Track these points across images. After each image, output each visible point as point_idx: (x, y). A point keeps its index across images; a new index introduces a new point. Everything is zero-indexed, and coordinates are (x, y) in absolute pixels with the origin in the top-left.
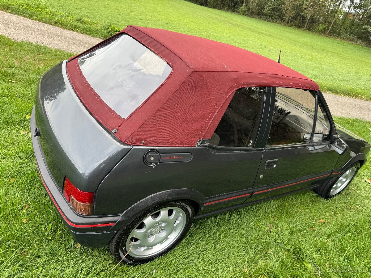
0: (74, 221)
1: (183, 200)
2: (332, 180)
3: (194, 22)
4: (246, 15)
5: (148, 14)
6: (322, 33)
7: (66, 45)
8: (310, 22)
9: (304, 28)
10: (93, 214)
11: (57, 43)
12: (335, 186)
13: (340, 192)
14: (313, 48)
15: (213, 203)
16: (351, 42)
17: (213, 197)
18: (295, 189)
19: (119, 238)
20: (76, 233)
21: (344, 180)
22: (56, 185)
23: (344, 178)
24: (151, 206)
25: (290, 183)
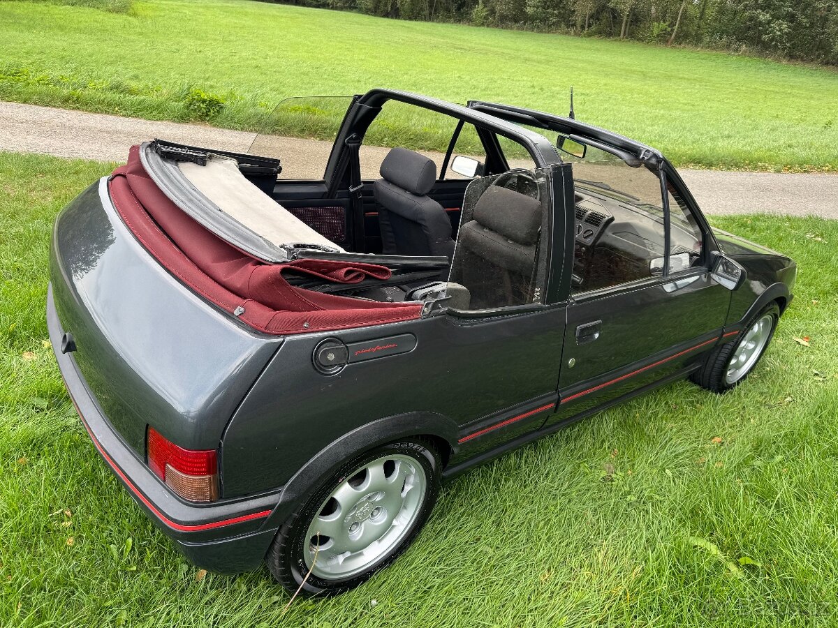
0: (182, 519)
1: (412, 437)
2: (726, 350)
3: (376, 57)
4: (488, 26)
5: (271, 53)
6: (660, 41)
7: (95, 147)
8: (632, 21)
9: (619, 36)
10: (221, 498)
11: (76, 145)
12: (733, 362)
13: (748, 373)
14: (645, 76)
15: (479, 434)
16: (725, 53)
17: (476, 423)
18: (650, 381)
19: (286, 541)
20: (191, 544)
21: (751, 346)
22: (128, 449)
23: (750, 341)
24: (345, 460)
25: (637, 369)
